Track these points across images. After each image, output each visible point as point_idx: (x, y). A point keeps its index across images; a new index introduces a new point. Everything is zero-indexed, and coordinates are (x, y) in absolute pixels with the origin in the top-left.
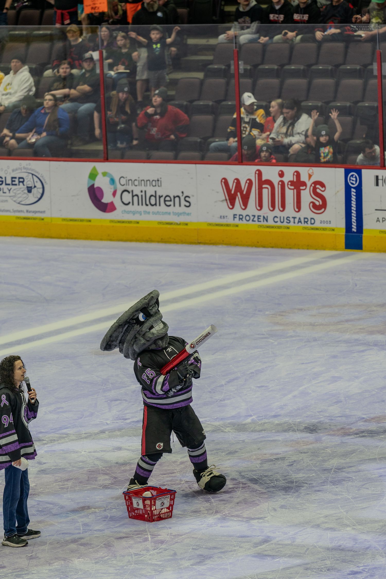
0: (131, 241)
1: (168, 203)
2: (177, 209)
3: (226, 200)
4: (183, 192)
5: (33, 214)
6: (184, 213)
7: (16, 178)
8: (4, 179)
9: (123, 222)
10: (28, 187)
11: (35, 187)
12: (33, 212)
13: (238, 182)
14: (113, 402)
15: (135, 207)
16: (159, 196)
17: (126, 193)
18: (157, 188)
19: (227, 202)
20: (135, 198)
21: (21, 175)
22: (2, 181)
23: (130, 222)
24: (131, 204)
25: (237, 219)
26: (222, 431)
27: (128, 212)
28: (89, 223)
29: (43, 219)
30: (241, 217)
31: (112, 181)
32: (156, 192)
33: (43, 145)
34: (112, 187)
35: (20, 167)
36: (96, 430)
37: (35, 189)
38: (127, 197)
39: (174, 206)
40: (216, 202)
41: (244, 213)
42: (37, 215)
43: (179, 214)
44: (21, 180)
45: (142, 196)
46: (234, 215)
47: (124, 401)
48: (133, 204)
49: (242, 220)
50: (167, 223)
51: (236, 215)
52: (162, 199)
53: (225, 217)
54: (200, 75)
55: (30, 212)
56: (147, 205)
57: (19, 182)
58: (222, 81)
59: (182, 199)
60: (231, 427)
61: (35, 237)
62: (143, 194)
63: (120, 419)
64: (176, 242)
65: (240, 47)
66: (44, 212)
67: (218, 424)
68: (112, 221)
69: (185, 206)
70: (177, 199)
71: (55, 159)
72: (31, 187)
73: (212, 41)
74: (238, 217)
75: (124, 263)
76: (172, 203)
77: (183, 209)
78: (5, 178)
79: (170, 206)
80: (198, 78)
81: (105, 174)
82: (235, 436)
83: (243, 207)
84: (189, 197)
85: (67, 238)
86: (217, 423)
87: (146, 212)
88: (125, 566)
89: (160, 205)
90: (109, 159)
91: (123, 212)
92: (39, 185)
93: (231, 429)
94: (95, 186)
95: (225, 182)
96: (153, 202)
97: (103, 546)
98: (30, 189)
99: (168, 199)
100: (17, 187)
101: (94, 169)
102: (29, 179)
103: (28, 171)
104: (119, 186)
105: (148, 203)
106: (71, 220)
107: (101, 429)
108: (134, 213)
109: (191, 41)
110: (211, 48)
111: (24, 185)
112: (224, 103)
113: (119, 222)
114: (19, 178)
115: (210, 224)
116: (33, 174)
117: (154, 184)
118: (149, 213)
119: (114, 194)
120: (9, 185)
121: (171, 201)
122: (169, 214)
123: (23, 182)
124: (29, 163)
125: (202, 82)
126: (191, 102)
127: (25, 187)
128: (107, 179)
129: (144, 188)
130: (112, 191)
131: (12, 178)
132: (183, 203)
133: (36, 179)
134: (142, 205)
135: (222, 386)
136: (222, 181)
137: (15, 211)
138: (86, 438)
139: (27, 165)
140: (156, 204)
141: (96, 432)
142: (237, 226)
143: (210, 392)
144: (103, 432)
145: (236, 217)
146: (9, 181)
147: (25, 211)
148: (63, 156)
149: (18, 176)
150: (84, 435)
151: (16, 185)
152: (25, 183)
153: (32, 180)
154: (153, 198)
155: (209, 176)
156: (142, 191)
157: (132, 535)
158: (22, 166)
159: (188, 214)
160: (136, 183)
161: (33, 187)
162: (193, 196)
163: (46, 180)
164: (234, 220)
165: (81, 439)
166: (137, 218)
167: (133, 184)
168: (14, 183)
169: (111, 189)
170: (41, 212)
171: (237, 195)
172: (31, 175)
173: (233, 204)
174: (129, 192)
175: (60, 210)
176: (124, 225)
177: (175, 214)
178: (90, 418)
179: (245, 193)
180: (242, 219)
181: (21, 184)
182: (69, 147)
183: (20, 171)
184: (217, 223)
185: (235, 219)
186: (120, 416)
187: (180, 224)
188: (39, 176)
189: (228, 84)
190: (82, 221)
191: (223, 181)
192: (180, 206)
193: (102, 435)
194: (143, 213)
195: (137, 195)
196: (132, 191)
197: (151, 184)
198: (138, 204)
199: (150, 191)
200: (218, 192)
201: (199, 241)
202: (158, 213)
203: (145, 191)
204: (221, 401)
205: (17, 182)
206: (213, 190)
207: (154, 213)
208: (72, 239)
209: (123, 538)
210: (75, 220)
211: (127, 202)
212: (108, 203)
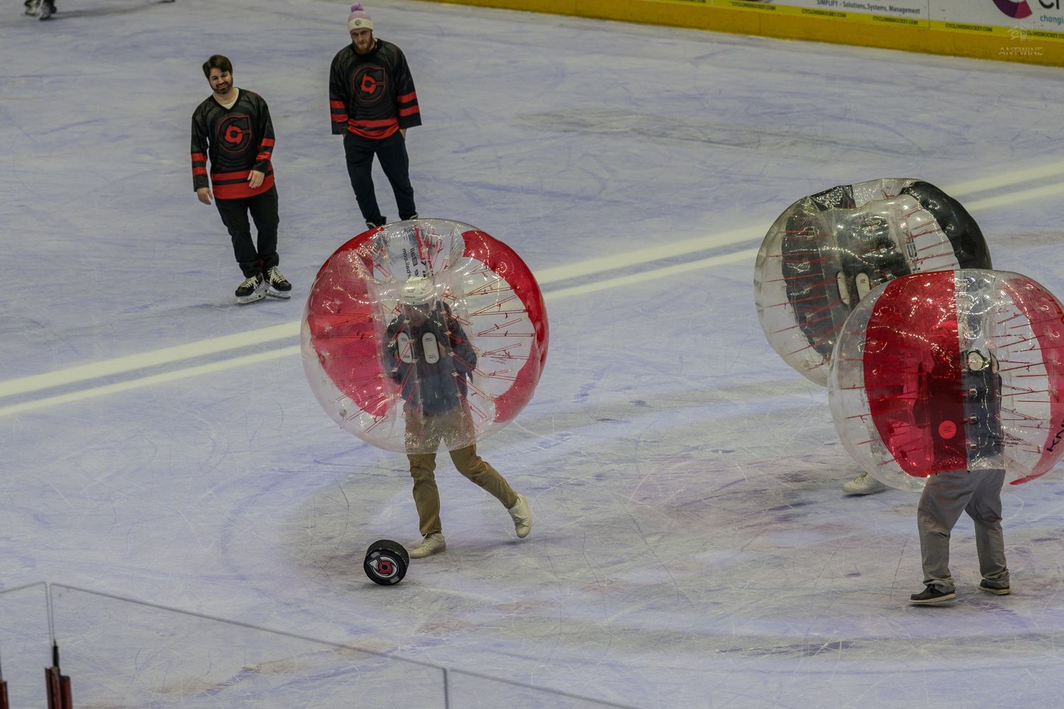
0: (1055, 64)
5: (901, 13)
9: (1043, 34)
12: (901, 10)
23: (1053, 35)
24: (1055, 6)
27: (1051, 19)
28: (988, 33)
29: (916, 23)
42: (908, 16)
48: (1058, 7)
55: (895, 10)
61: (903, 49)
66: (917, 11)
75: (1044, 99)
85: (955, 55)
88: (1049, 584)
91: (1043, 18)
97: (1014, 551)
106: (961, 27)
108: (1060, 21)
113: (1037, 34)
137: (871, 7)
147: (888, 8)
157: (1058, 537)
170: (913, 11)
175: (944, 10)
176: (1044, 39)
190: (977, 28)
208: (962, 56)
209: (1045, 540)
210: (967, 27)
211: (1047, 3)
212: (1018, 3)
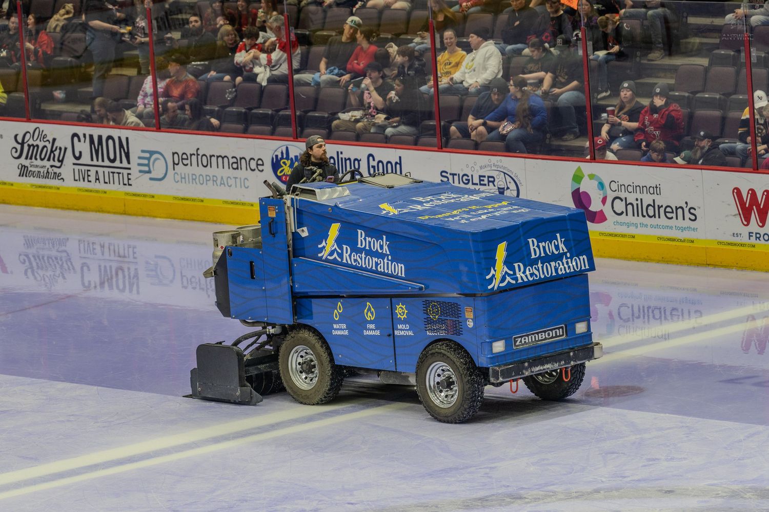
0: (625, 258)
1: (669, 215)
2: (680, 222)
3: (740, 214)
4: (686, 203)
6: (689, 228)
7: (484, 177)
8: (470, 178)
9: (616, 235)
10: (499, 188)
11: (508, 188)
13: (753, 193)
14: (609, 455)
15: (630, 218)
16: (658, 206)
17: (617, 201)
18: (655, 197)
19: (740, 216)
20: (630, 207)
21: (491, 174)
22: (468, 180)
23: (623, 236)
24: (625, 214)
25: (753, 239)
26: (742, 497)
27: (622, 224)
30: (758, 236)
31: (601, 185)
32: (654, 200)
33: (517, 139)
34: (602, 192)
35: (489, 163)
36: (589, 488)
37: (509, 190)
38: (620, 206)
39: (677, 219)
40: (727, 216)
41: (762, 231)
43: (683, 229)
44: (491, 179)
45: (637, 204)
46: (750, 233)
47: (622, 455)
48: (627, 215)
49: (760, 240)
50: (669, 239)
51: (753, 233)
52: (662, 210)
53: (739, 235)
54: (705, 62)
56: (644, 216)
57: (489, 182)
58: (731, 70)
59: (686, 210)
60: (753, 492)
62: (639, 202)
63: (618, 477)
64: (680, 263)
65: (752, 29)
67: (737, 488)
68: (602, 234)
69: (690, 219)
70: (680, 211)
71: (531, 155)
72: (504, 188)
73: (718, 21)
74: (754, 235)
76: (674, 215)
77: (687, 223)
78: (472, 176)
79: (672, 218)
80: (703, 66)
81: (592, 177)
82: (758, 504)
83: (761, 224)
84: (695, 209)
86: (735, 487)
87: (642, 225)
89: (659, 217)
90: (596, 159)
91: (615, 223)
92: (512, 186)
93: (753, 495)
94: (581, 191)
95: (737, 192)
96: (651, 213)
98: (501, 190)
99: (669, 209)
100: (487, 187)
101: (579, 169)
102: (500, 179)
103: (499, 169)
104: (609, 192)
105: (645, 213)
107: (595, 488)
108: (629, 225)
109: (692, 20)
110: (717, 30)
111: (495, 186)
112: (734, 97)
113: (611, 235)
114: (489, 177)
115: (720, 243)
116: (505, 173)
117: (652, 192)
118: (646, 226)
119: (604, 201)
120: (477, 184)
121: (672, 212)
122: (671, 228)
123: (493, 182)
124: (501, 160)
125: (706, 70)
126: (695, 93)
127: (497, 188)
128: (595, 183)
129: (639, 196)
130: (602, 197)
131: (480, 176)
132: (687, 215)
133: (509, 179)
134: (638, 216)
135: (740, 441)
136: (733, 192)
138: (577, 497)
139: (497, 161)
140: (654, 216)
141: (589, 490)
142: (754, 246)
143: (726, 448)
144: (597, 491)
145: (752, 236)
146: (476, 180)
148: (541, 153)
149: (487, 174)
150: (575, 495)
151: (485, 185)
152: (495, 183)
153: (504, 180)
154: (650, 208)
155: (718, 184)
156: (637, 200)
158: (492, 163)
159: (694, 229)
160: (630, 189)
161: (505, 189)
162: (699, 208)
163: (521, 179)
164: (750, 239)
165: (571, 498)
166: (632, 231)
167: (626, 189)
168: (482, 182)
169: (600, 195)
171: (753, 209)
172: (503, 174)
173: (748, 220)
174: (622, 200)
176: (617, 239)
177: (678, 228)
178: (582, 473)
179: (762, 207)
180: (759, 238)
181: (491, 184)
182: (547, 141)
183: (489, 169)
184: (730, 241)
185: (751, 237)
186: (617, 472)
187: (684, 241)
188: (512, 176)
189: (738, 73)
191: (735, 191)
192: (684, 219)
193: (596, 496)
194: (639, 225)
195: (631, 204)
196: (626, 198)
197: (648, 191)
198: (634, 215)
199: (648, 199)
200: (729, 205)
201: (708, 263)
202: (657, 226)
203: (641, 199)
204: (739, 460)
205: (486, 182)
206: (723, 202)
207: (652, 226)
211: (619, 212)
212: (596, 212)
